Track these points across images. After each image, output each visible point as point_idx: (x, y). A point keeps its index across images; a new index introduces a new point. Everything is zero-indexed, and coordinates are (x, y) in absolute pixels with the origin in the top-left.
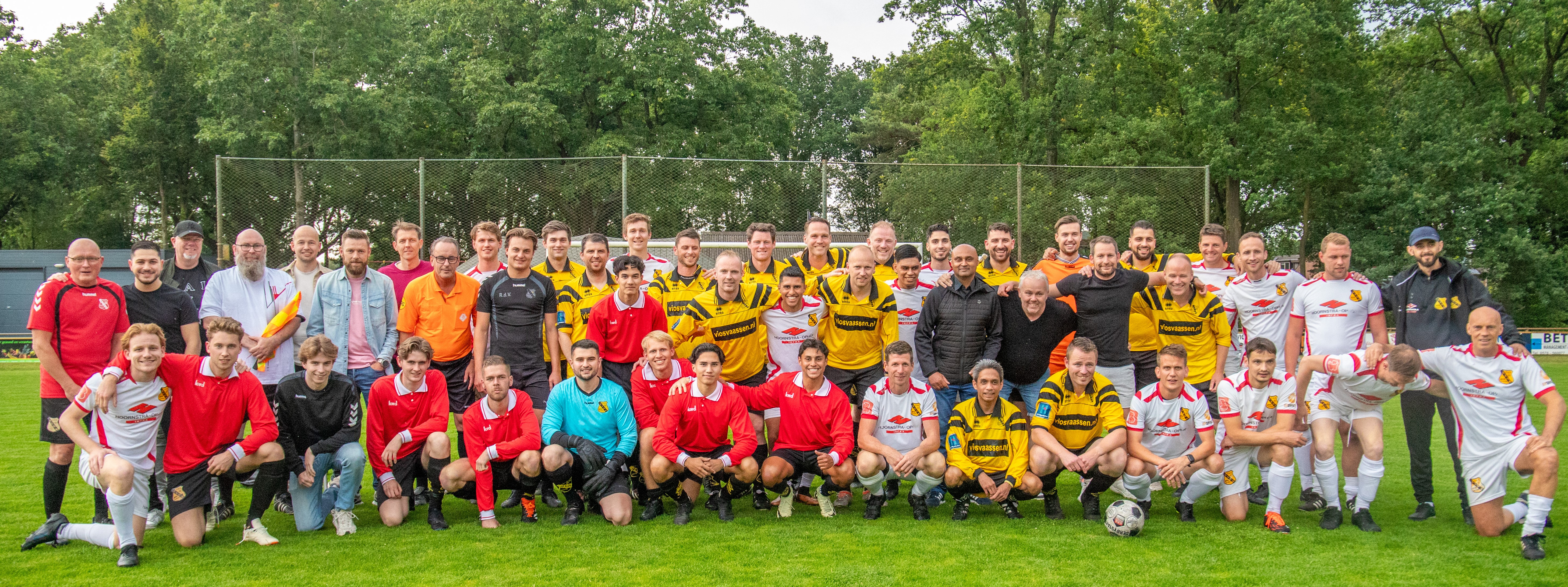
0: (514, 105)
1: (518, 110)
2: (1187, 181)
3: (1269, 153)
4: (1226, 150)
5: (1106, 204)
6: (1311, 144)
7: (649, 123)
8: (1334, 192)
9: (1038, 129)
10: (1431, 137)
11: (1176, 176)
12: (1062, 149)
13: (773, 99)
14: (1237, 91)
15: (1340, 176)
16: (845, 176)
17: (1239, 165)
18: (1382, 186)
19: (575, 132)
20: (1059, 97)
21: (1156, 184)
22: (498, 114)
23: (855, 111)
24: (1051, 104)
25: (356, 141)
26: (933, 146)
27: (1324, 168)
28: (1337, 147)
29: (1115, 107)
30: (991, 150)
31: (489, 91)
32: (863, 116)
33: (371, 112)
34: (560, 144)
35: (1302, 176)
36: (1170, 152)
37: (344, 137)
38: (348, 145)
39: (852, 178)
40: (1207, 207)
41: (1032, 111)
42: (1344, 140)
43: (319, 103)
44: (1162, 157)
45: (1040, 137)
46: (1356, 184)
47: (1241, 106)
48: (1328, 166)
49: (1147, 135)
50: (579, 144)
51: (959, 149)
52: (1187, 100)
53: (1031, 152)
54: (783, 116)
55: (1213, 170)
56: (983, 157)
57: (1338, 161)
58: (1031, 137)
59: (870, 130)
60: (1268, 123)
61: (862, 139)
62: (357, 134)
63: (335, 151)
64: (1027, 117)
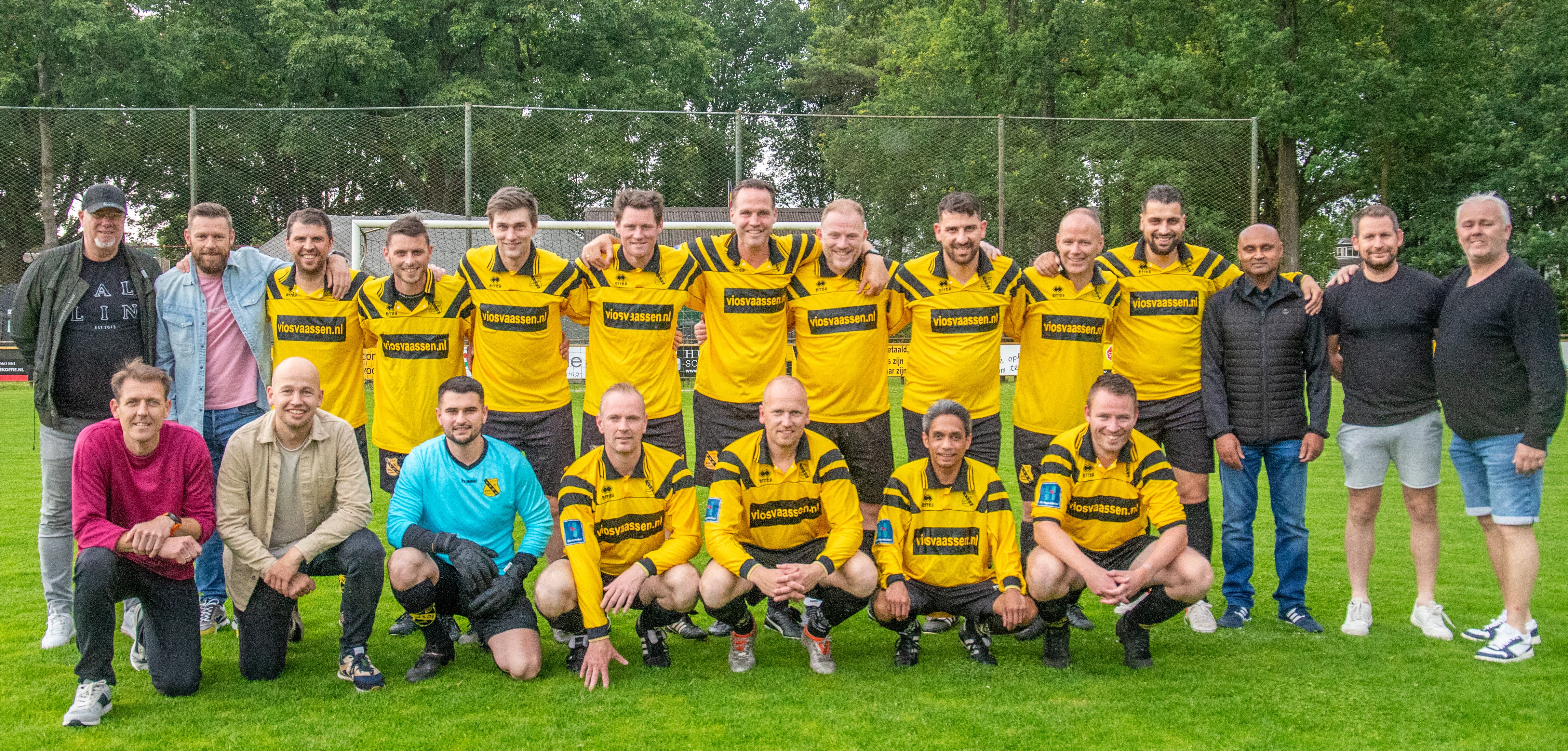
0: (337, 38)
1: (341, 46)
2: (1227, 139)
3: (1336, 101)
4: (1279, 98)
5: (1119, 170)
6: (1392, 89)
7: (521, 66)
8: (1421, 153)
9: (1029, 71)
10: (1554, 79)
11: (1211, 132)
12: (1061, 98)
13: (682, 34)
14: (1294, 20)
15: (1430, 132)
16: (781, 135)
17: (1296, 118)
18: (1487, 144)
19: (421, 75)
20: (1056, 29)
21: (1185, 144)
22: (316, 51)
23: (795, 50)
24: (1045, 38)
25: (119, 85)
26: (892, 95)
27: (1409, 121)
28: (1423, 94)
29: (1130, 41)
30: (966, 99)
31: (305, 21)
32: (805, 56)
33: (139, 46)
34: (400, 92)
35: (1381, 132)
36: (1204, 101)
37: (102, 80)
38: (108, 89)
39: (791, 137)
40: (1254, 174)
41: (1021, 46)
42: (1437, 84)
43: (68, 33)
44: (1193, 108)
45: (1031, 81)
46: (1451, 144)
47: (1298, 39)
48: (1415, 119)
49: (1174, 78)
50: (425, 90)
51: (924, 96)
52: (1227, 30)
53: (1020, 102)
54: (695, 55)
55: (1261, 124)
56: (958, 106)
57: (1428, 112)
58: (1019, 82)
59: (812, 75)
60: (1335, 61)
61: (802, 87)
62: (120, 76)
63: (92, 96)
64: (1014, 54)
